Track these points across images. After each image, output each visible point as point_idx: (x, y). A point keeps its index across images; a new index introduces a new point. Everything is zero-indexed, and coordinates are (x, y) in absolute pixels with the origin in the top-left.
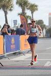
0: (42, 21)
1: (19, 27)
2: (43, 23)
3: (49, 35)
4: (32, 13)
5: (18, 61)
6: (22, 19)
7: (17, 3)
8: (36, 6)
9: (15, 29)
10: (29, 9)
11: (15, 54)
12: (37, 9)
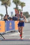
0: (28, 12)
1: (14, 16)
2: (28, 13)
4: (22, 7)
5: (13, 36)
6: (16, 11)
7: (13, 2)
9: (12, 17)
10: (20, 5)
12: (25, 5)
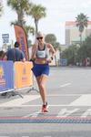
0: (53, 35)
1: (13, 47)
2: (55, 39)
3: (66, 61)
4: (36, 21)
7: (9, 3)
8: (43, 9)
10: (30, 14)
11: (4, 95)
12: (44, 15)
